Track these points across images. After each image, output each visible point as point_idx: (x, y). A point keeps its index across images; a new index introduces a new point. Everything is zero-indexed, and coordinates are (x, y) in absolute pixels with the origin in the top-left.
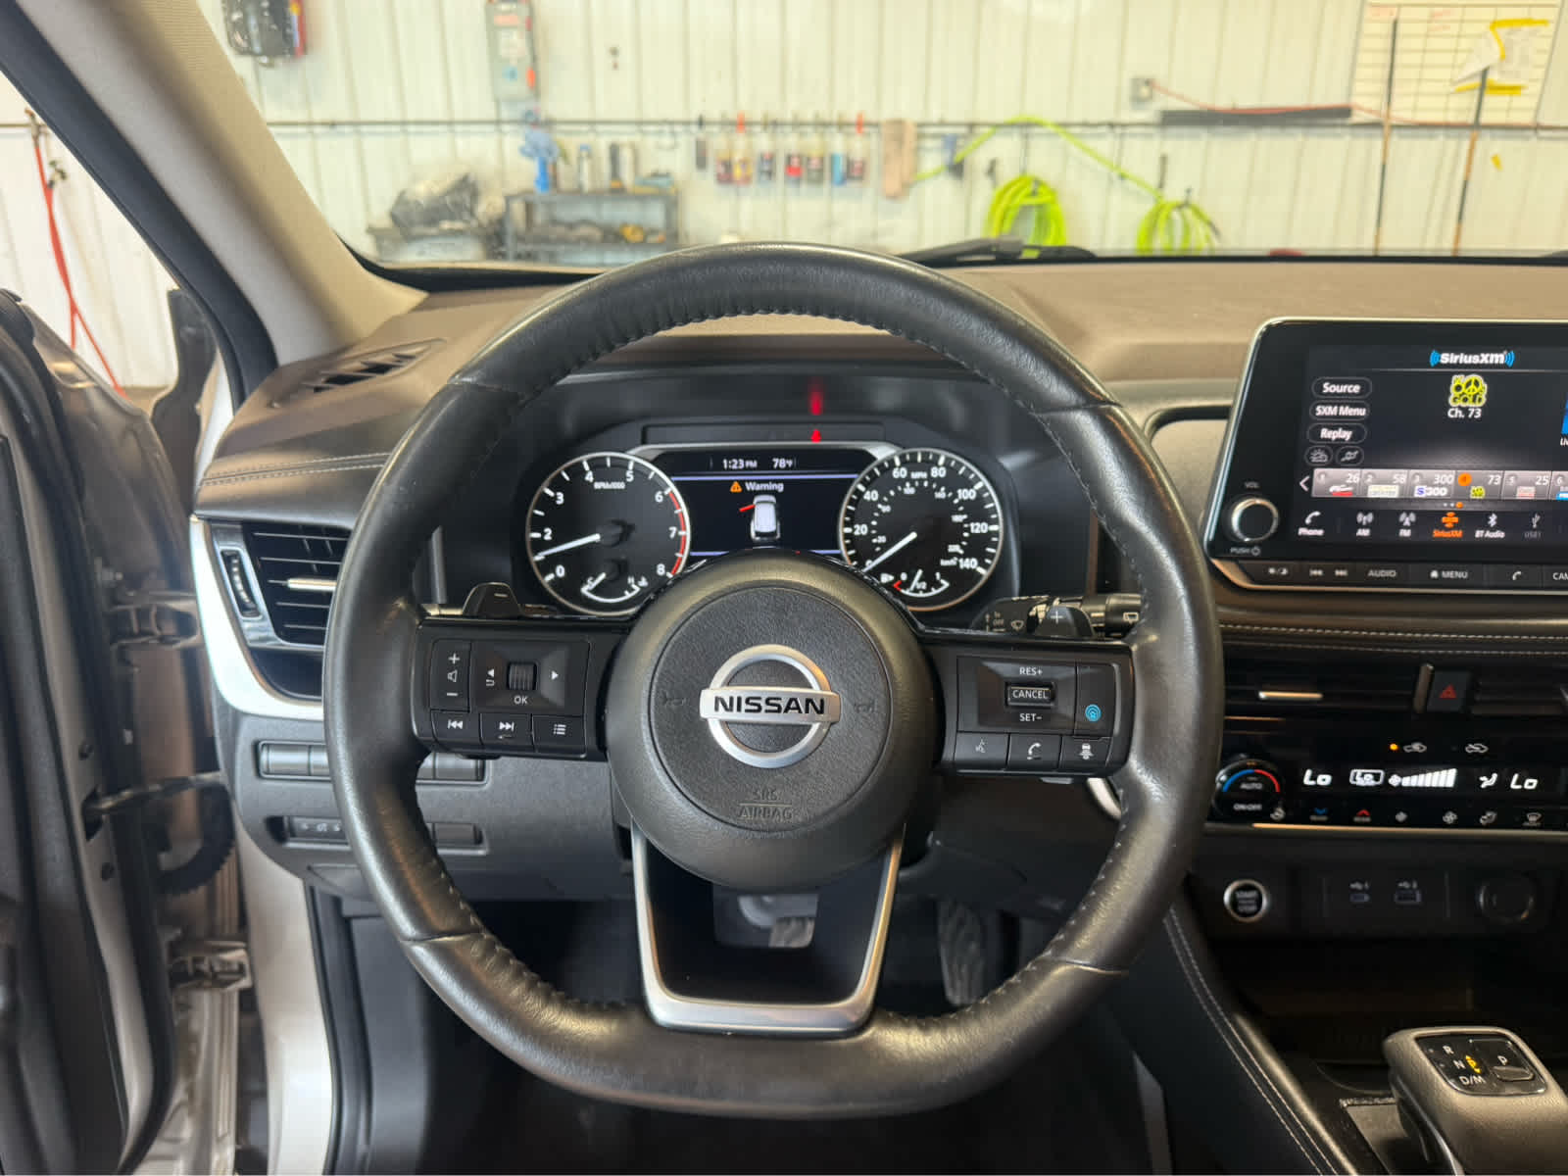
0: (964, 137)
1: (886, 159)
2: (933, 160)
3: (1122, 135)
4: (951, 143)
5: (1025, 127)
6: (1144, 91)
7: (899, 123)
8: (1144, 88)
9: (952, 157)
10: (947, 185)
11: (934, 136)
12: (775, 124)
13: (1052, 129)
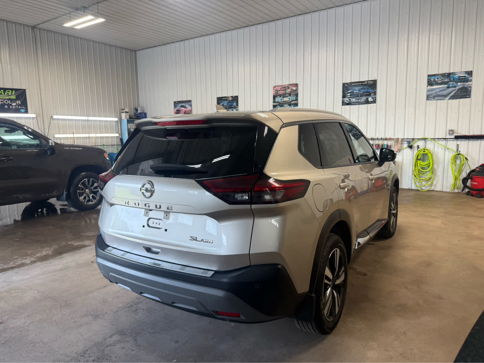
0: (411, 141)
1: (395, 145)
2: (405, 145)
3: (447, 141)
4: (409, 142)
5: (425, 139)
6: (451, 132)
7: (398, 139)
8: (452, 132)
9: (409, 145)
10: (409, 150)
11: (405, 141)
12: (373, 139)
13: (430, 139)
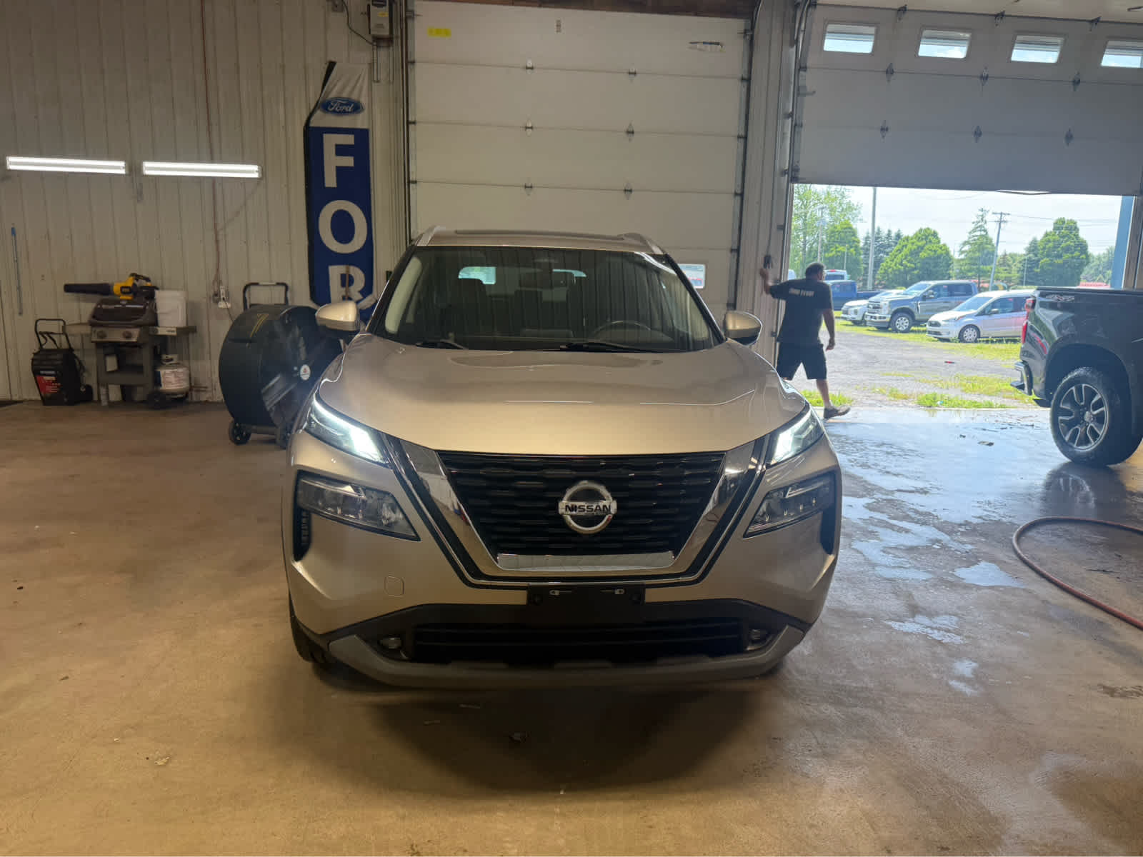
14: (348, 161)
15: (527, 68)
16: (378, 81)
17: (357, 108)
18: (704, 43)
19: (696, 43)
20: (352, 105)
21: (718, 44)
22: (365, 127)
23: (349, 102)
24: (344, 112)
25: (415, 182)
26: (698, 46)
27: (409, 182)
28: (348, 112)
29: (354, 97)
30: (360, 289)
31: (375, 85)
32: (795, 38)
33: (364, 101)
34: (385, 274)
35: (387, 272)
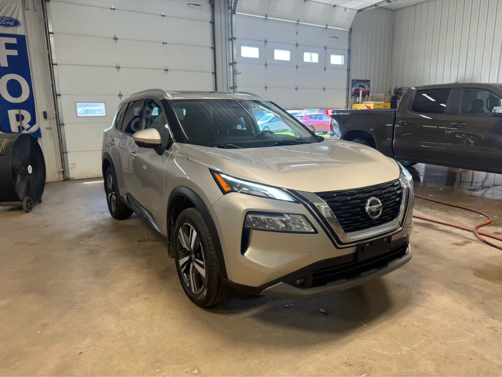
14: (15, 53)
15: (112, 9)
16: (28, 9)
17: (16, 23)
18: (194, 5)
19: (190, 4)
20: (13, 22)
21: (199, 5)
22: (23, 34)
23: (11, 20)
24: (9, 25)
25: (56, 64)
26: (191, 5)
27: (51, 64)
28: (11, 25)
29: (14, 17)
30: (28, 122)
31: (26, 12)
32: (230, 6)
33: (20, 19)
34: (43, 113)
35: (44, 112)
